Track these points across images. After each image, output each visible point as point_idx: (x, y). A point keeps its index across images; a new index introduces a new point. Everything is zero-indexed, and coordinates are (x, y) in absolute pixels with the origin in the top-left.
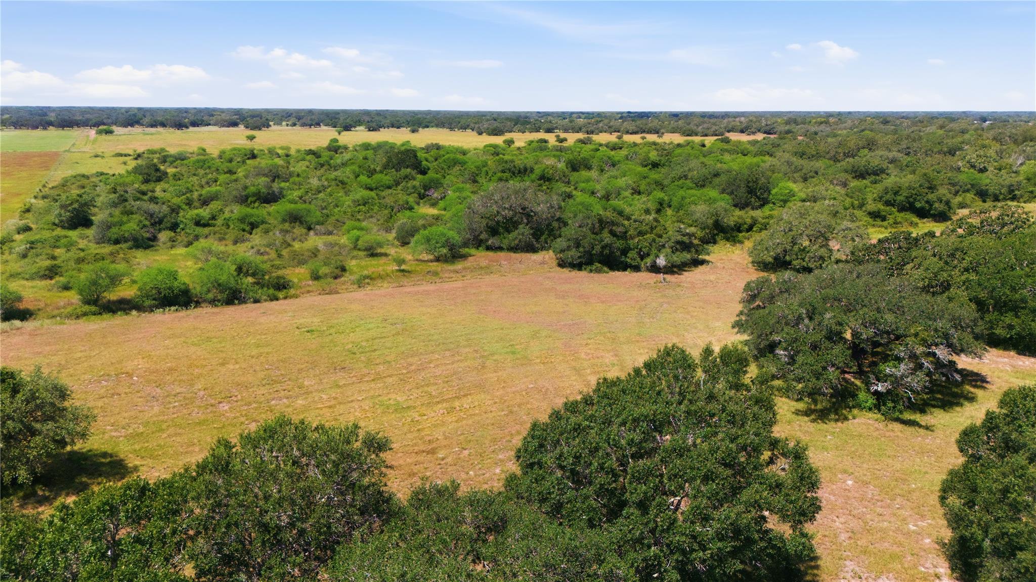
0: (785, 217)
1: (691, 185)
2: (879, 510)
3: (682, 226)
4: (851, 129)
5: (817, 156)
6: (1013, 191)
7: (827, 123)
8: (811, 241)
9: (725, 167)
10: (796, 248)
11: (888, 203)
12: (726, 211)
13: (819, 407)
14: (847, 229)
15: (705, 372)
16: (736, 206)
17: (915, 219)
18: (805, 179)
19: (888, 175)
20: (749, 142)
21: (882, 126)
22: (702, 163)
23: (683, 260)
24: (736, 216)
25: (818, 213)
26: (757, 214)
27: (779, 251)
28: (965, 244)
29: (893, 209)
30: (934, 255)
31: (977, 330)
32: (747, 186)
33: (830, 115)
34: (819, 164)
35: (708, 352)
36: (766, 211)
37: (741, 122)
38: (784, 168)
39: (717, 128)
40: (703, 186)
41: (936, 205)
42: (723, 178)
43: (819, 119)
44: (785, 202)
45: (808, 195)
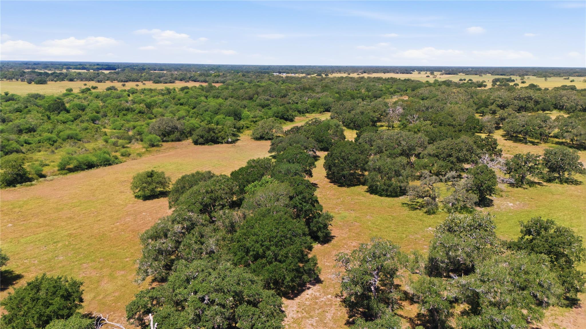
0: (260, 124)
6: (307, 110)
8: (269, 130)
10: (265, 133)
12: (234, 122)
14: (278, 126)
16: (236, 120)
23: (234, 139)
25: (269, 122)
26: (242, 123)
27: (261, 134)
29: (278, 119)
36: (244, 121)
39: (170, 78)
41: (290, 116)
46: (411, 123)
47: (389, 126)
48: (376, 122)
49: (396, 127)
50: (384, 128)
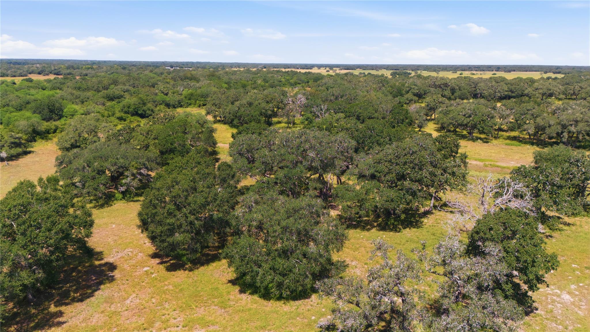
0: (72, 124)
1: (12, 110)
2: (125, 231)
3: (13, 134)
4: (106, 72)
5: (88, 89)
6: (180, 103)
7: (92, 68)
8: (88, 134)
9: (33, 97)
10: (81, 139)
11: (126, 112)
12: (38, 123)
13: (100, 203)
14: (104, 127)
15: (41, 187)
16: (44, 120)
17: (140, 119)
18: (83, 102)
19: (125, 98)
20: (45, 81)
21: (122, 71)
22: (17, 96)
23: (17, 152)
24: (44, 125)
25: (89, 120)
26: (58, 123)
27: (73, 141)
28: (152, 128)
29: (128, 115)
30: (141, 134)
31: (158, 161)
32: (49, 108)
33: (93, 63)
34: (90, 94)
35: (41, 180)
36: (62, 121)
37: (37, 68)
38: (69, 97)
39: (21, 71)
40: (21, 110)
41: (148, 112)
42: (33, 104)
43: (87, 66)
44: (73, 115)
45: (84, 111)
46: (318, 117)
47: (288, 123)
48: (270, 116)
49: (298, 123)
50: (283, 125)
